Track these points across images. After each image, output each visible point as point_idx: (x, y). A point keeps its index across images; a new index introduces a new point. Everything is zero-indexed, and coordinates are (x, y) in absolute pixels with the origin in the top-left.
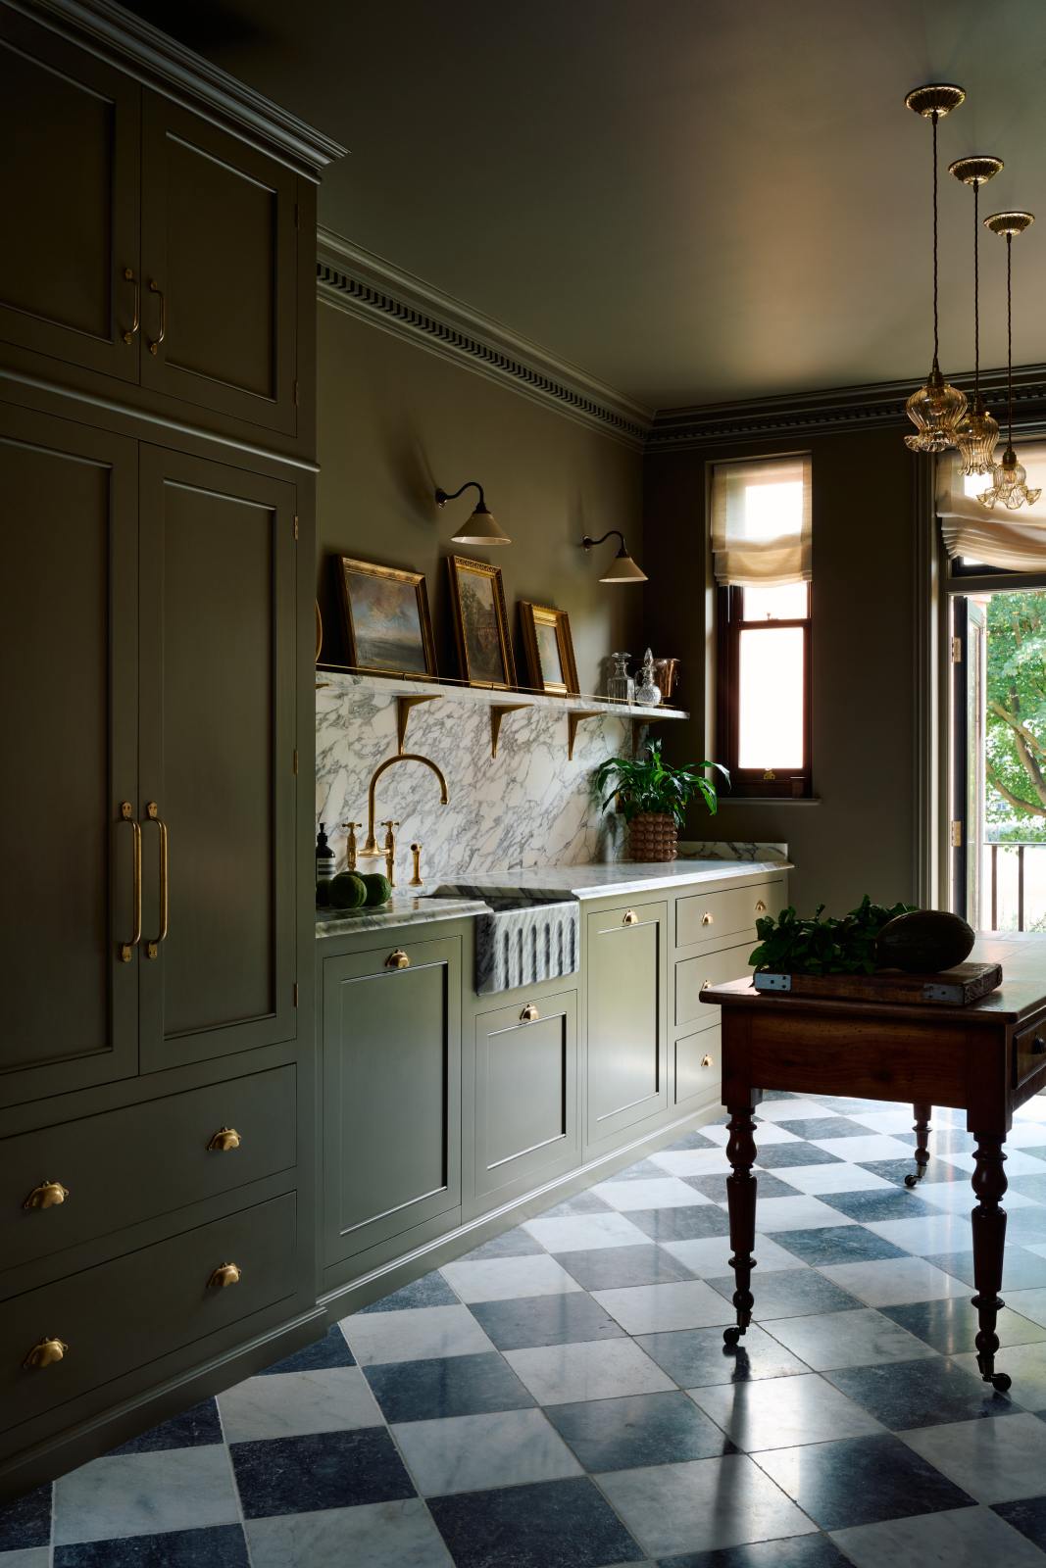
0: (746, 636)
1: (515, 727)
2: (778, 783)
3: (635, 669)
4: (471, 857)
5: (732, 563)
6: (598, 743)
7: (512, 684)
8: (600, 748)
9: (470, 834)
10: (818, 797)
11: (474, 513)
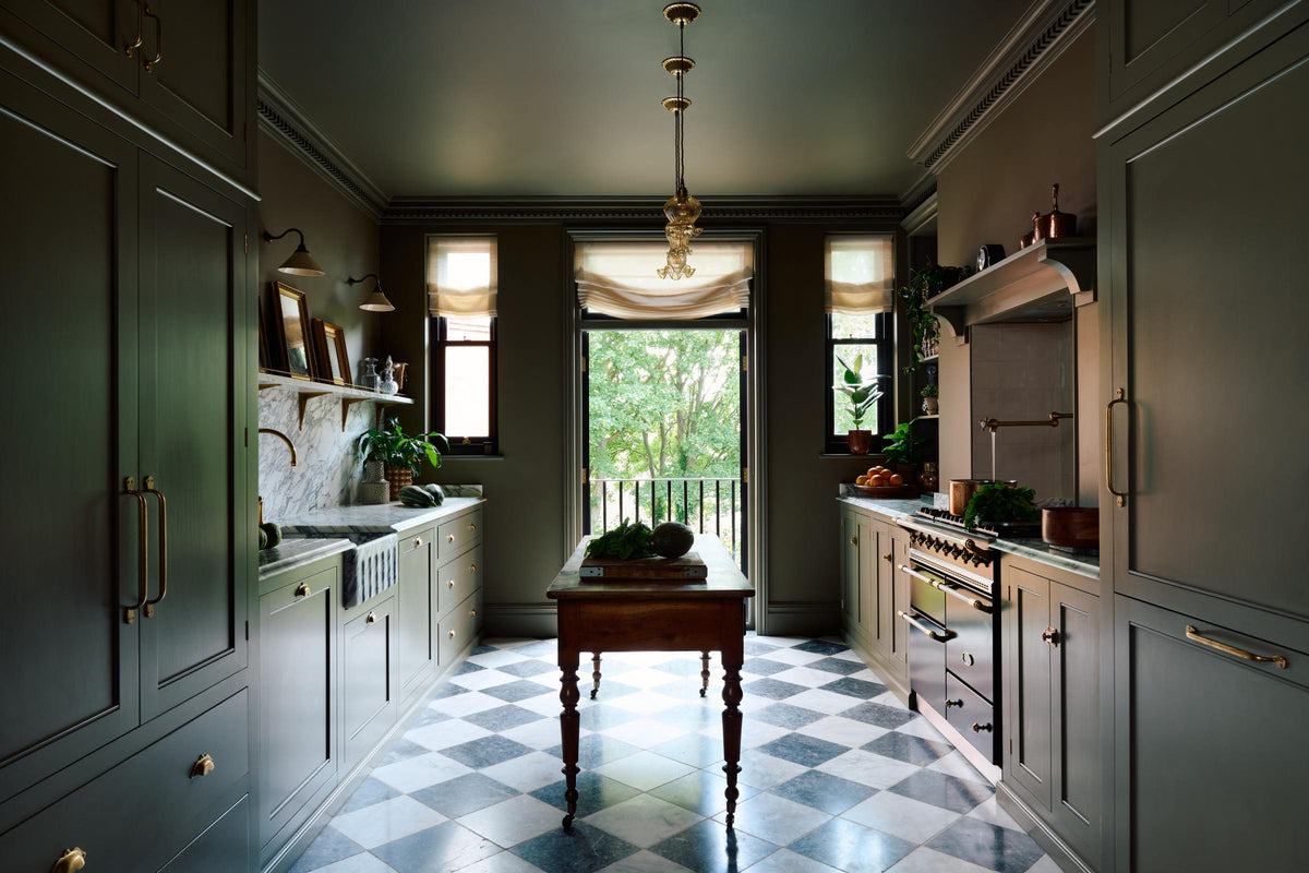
0: (449, 350)
1: (313, 409)
2: (473, 446)
3: (381, 369)
4: (287, 504)
5: (441, 302)
6: (358, 420)
7: (315, 376)
8: (359, 423)
9: (287, 486)
10: (501, 455)
11: (296, 251)
